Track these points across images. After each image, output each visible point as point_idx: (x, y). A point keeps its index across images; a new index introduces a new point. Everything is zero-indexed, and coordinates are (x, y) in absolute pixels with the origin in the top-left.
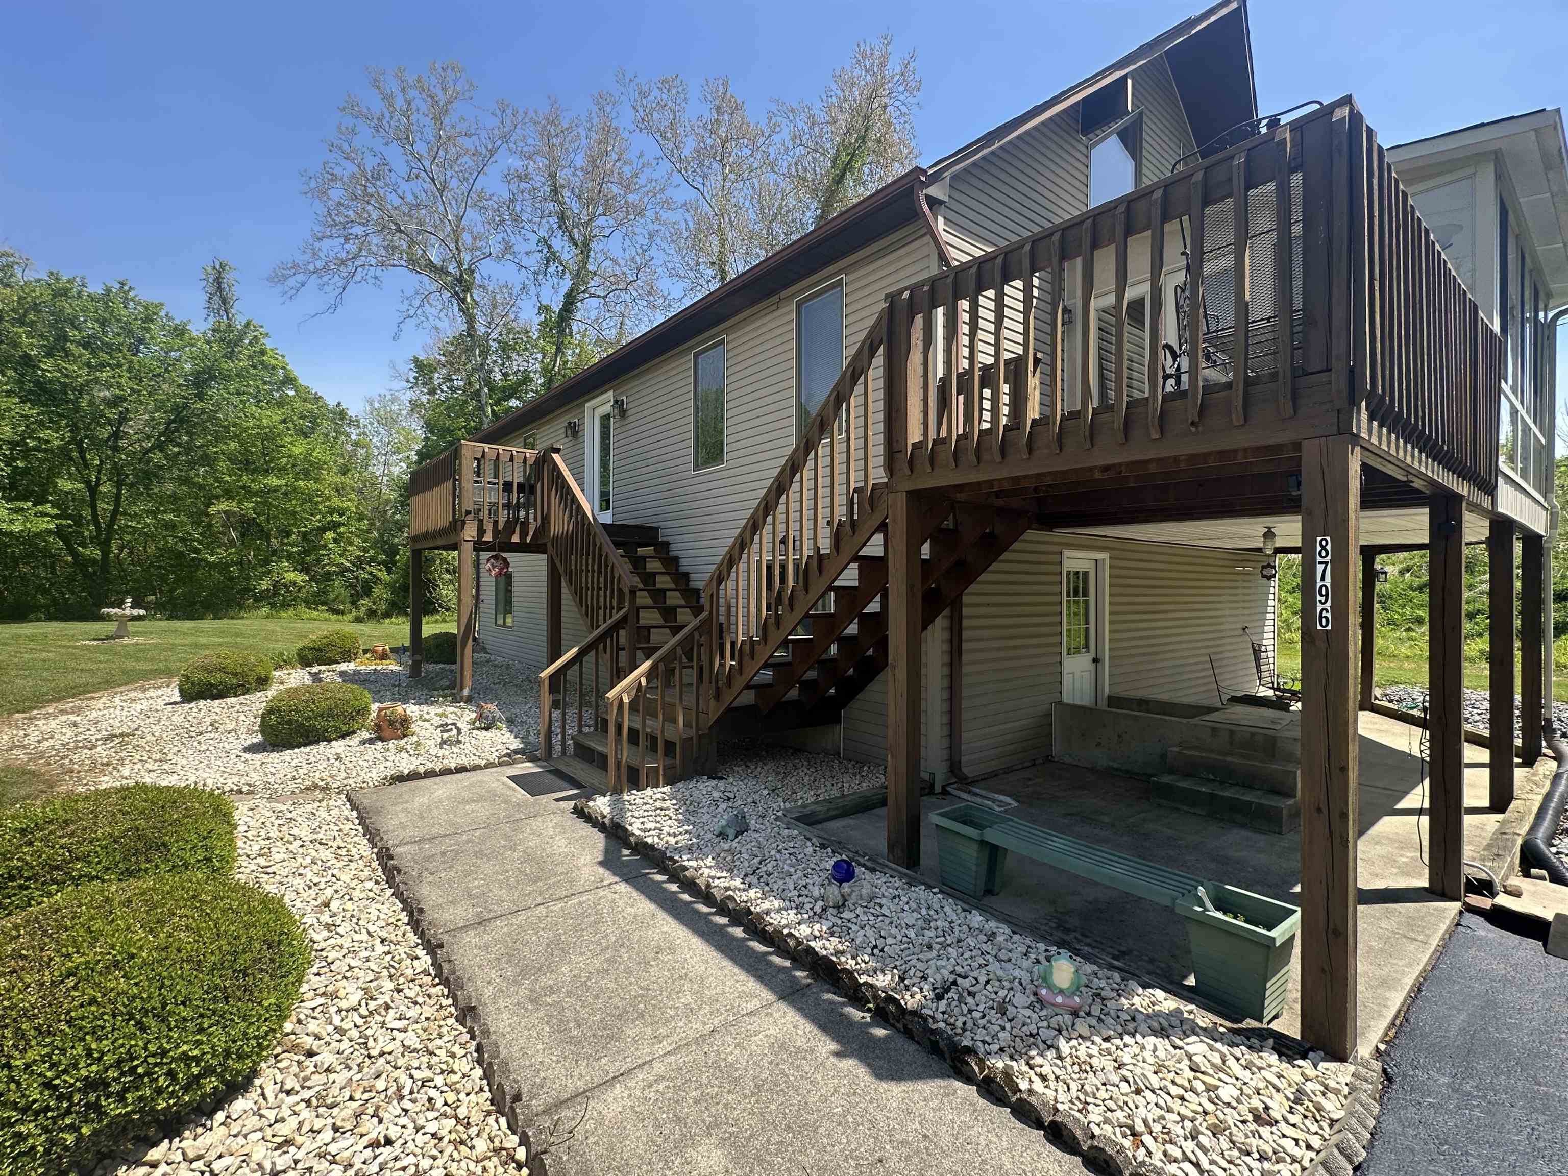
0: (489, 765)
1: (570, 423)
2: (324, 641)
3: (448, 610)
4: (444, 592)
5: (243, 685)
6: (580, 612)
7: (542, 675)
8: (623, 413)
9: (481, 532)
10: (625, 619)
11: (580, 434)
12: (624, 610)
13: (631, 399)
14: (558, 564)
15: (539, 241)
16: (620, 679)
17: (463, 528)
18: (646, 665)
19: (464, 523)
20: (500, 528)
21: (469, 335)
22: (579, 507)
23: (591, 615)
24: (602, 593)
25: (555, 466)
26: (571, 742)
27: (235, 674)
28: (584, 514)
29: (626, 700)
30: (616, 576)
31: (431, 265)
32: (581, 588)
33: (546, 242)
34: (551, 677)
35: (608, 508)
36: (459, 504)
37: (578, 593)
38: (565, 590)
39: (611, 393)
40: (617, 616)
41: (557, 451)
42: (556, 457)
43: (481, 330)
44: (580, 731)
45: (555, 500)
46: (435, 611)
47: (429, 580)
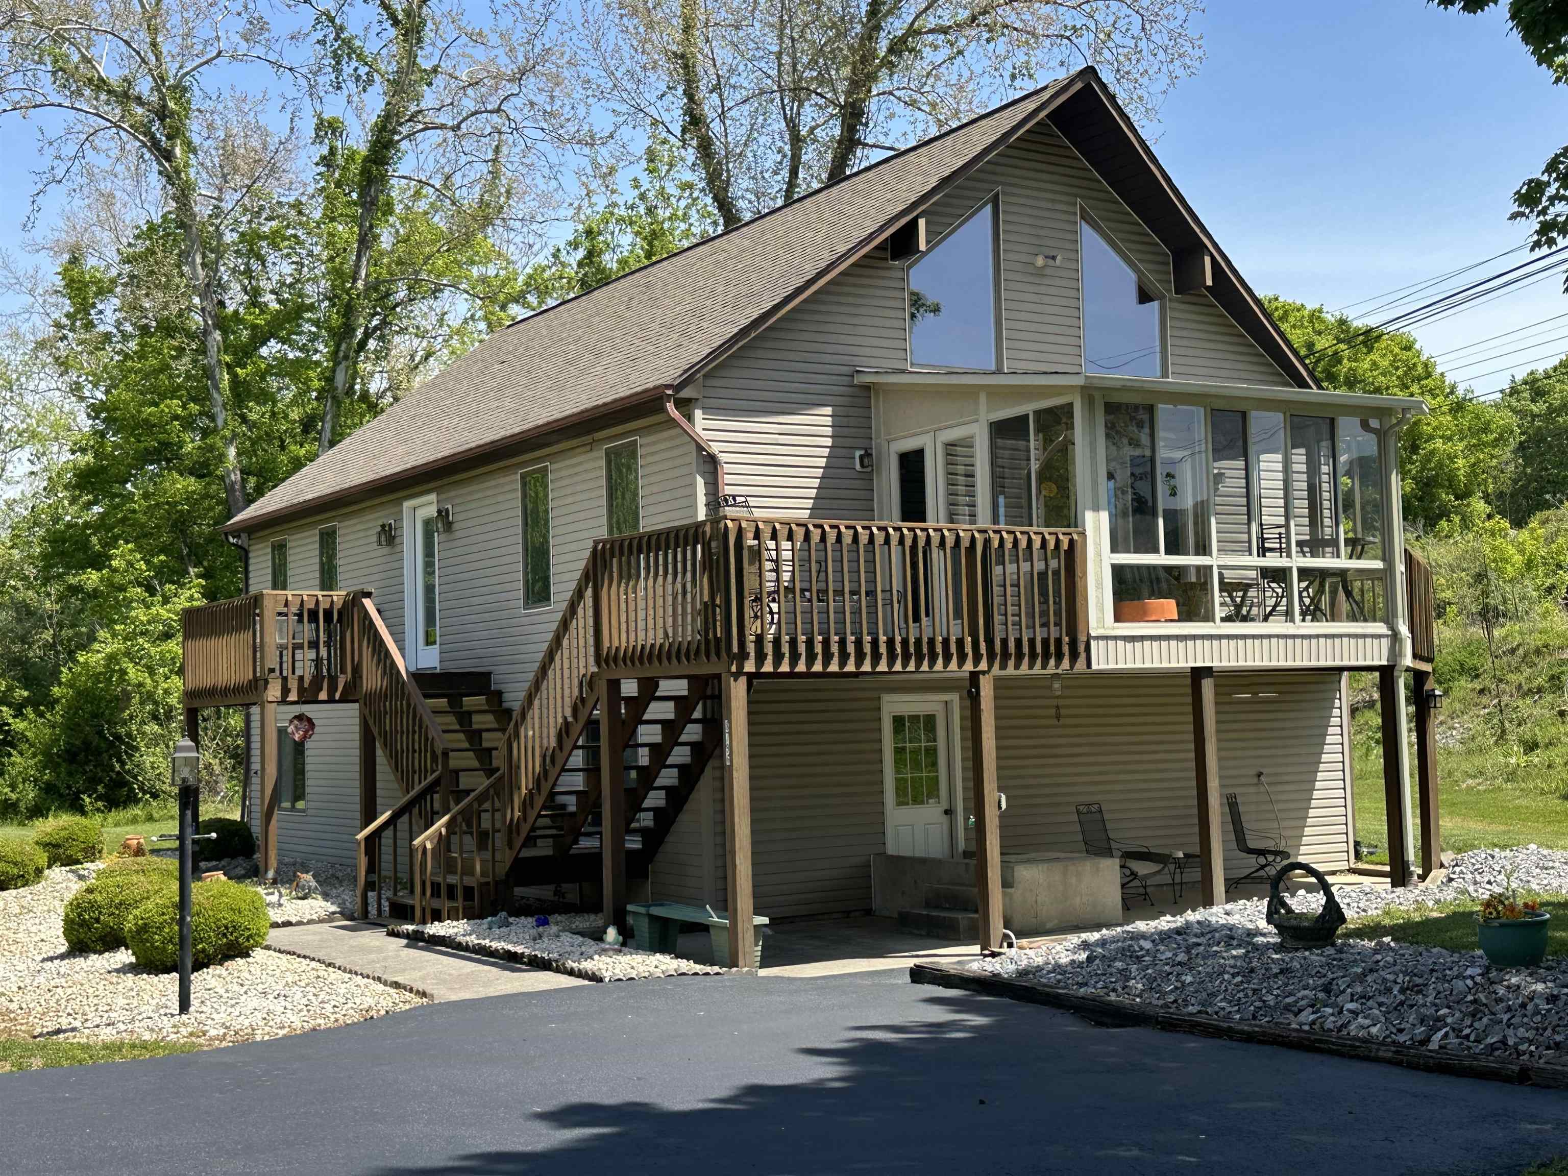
0: (310, 922)
1: (383, 526)
2: (63, 833)
3: (155, 796)
4: (148, 760)
5: (23, 876)
6: (396, 776)
7: (359, 837)
8: (448, 526)
9: (286, 691)
10: (437, 782)
11: (397, 540)
12: (437, 773)
13: (457, 509)
14: (371, 722)
15: (318, 21)
16: (426, 829)
17: (266, 688)
18: (446, 818)
19: (266, 682)
20: (306, 685)
21: (182, 225)
22: (393, 662)
23: (405, 777)
24: (417, 755)
25: (366, 613)
26: (387, 904)
27: (15, 864)
28: (398, 671)
29: (429, 846)
30: (430, 737)
31: (100, 85)
32: (397, 752)
33: (332, 20)
34: (368, 839)
35: (434, 643)
36: (262, 658)
37: (395, 758)
38: (379, 752)
39: (433, 497)
40: (430, 778)
41: (368, 595)
42: (367, 602)
43: (202, 210)
44: (395, 894)
45: (367, 653)
46: (131, 800)
47: (118, 737)
